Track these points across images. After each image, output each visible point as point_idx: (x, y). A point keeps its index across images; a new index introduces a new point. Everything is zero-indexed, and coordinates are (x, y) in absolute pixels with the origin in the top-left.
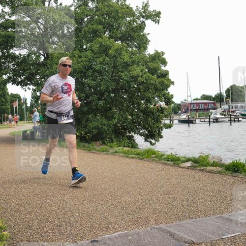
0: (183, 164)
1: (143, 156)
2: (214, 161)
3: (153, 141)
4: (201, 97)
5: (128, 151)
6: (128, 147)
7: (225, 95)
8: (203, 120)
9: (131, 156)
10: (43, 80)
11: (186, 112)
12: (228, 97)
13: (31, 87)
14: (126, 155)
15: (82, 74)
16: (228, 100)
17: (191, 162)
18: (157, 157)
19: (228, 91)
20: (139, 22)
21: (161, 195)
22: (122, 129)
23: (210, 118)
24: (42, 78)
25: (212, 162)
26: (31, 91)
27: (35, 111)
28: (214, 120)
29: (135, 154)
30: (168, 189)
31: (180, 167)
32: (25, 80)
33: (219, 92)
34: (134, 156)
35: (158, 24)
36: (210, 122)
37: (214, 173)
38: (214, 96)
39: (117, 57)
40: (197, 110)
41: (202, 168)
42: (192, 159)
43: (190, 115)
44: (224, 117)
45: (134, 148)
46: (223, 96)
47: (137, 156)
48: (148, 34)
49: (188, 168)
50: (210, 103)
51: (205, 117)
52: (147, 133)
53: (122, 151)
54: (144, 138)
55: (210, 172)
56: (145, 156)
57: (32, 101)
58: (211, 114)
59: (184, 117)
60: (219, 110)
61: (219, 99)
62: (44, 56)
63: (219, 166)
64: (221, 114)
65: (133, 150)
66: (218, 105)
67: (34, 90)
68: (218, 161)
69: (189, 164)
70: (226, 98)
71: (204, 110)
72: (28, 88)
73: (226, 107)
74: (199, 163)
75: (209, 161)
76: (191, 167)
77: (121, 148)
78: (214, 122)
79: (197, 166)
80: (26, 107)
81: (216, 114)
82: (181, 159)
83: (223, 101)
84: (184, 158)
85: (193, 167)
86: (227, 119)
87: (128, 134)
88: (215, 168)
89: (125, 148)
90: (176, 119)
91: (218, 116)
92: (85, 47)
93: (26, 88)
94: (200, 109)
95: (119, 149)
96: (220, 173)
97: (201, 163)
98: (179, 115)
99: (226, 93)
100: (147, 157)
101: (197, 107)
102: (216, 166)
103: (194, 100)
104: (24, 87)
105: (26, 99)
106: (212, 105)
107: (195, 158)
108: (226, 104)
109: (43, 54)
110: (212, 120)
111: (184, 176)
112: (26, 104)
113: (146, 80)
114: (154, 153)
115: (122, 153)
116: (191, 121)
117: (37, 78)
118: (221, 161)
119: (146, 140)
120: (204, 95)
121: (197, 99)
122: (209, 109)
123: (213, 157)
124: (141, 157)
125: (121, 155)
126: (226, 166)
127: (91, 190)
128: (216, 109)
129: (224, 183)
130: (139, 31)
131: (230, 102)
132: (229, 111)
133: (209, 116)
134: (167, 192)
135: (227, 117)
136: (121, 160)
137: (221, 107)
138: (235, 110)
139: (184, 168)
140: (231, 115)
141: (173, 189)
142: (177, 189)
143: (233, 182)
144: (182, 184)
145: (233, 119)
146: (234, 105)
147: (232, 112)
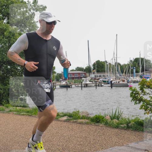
0: (61, 118)
1: (31, 113)
2: (83, 116)
4: (76, 69)
5: (20, 110)
7: (92, 67)
8: (77, 85)
9: (22, 113)
11: (65, 79)
14: (19, 113)
17: (67, 116)
19: (94, 65)
23: (82, 84)
25: (81, 116)
28: (85, 85)
29: (25, 112)
30: (49, 137)
31: (59, 121)
33: (88, 65)
34: (25, 113)
36: (82, 87)
37: (83, 124)
38: (85, 68)
39: (11, 38)
40: (73, 78)
41: (75, 121)
42: (68, 114)
43: (68, 82)
44: (91, 83)
45: (25, 107)
46: (91, 68)
47: (27, 113)
49: (65, 121)
50: (81, 73)
51: (78, 83)
55: (80, 123)
56: (33, 113)
58: (83, 81)
59: (64, 83)
60: (89, 78)
61: (88, 70)
63: (86, 119)
64: (90, 81)
65: (24, 109)
66: (88, 74)
68: (86, 115)
69: (65, 118)
70: (93, 70)
71: (78, 78)
73: (93, 76)
74: (73, 117)
75: (80, 115)
76: (67, 120)
77: (15, 107)
78: (85, 87)
79: (71, 120)
81: (86, 81)
82: (60, 115)
83: (91, 72)
84: (62, 113)
85: (69, 120)
86: (94, 85)
88: (83, 120)
89: (18, 108)
90: (58, 85)
91: (88, 82)
94: (75, 78)
95: (13, 109)
96: (87, 123)
97: (74, 117)
98: (60, 82)
99: (93, 66)
100: (35, 114)
101: (73, 76)
102: (84, 119)
103: (71, 71)
106: (84, 74)
107: (70, 113)
108: (93, 74)
110: (83, 85)
111: (61, 127)
115: (15, 111)
116: (68, 86)
118: (88, 115)
120: (78, 68)
121: (73, 70)
122: (82, 78)
123: (83, 112)
124: (30, 114)
125: (15, 113)
126: (91, 118)
128: (86, 77)
129: (89, 131)
131: (96, 73)
132: (95, 79)
133: (82, 82)
134: (48, 140)
135: (93, 83)
136: (14, 117)
137: (89, 76)
138: (99, 78)
139: (62, 121)
140: (96, 82)
141: (53, 137)
142: (56, 137)
143: (96, 130)
144: (59, 134)
145: (97, 85)
146: (98, 75)
147: (97, 79)
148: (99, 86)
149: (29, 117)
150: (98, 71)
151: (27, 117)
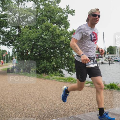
0: (86, 84)
3: (72, 73)
5: (59, 78)
6: (60, 76)
7: (106, 51)
9: (61, 81)
10: (18, 43)
12: (108, 51)
13: (12, 47)
14: (58, 80)
15: (37, 41)
16: (108, 53)
17: (90, 84)
18: (73, 81)
19: (108, 49)
20: (64, 15)
21: (75, 100)
22: (56, 67)
23: (99, 62)
24: (17, 42)
26: (12, 48)
27: (14, 58)
28: (101, 63)
29: (63, 80)
30: (79, 97)
31: (85, 86)
32: (9, 43)
34: (62, 81)
35: (74, 16)
36: (99, 64)
39: (54, 32)
42: (91, 82)
44: (106, 61)
45: (62, 76)
47: (64, 81)
48: (69, 20)
49: (89, 87)
50: (99, 55)
52: (69, 69)
53: (57, 78)
54: (67, 71)
57: (12, 53)
60: (104, 58)
62: (18, 31)
64: (105, 60)
65: (62, 78)
67: (13, 48)
70: (107, 52)
72: (11, 47)
73: (107, 56)
77: (56, 77)
78: (101, 64)
79: (93, 86)
80: (10, 56)
81: (102, 60)
84: (87, 81)
85: (91, 86)
86: (108, 63)
87: (59, 70)
89: (58, 77)
91: (103, 61)
92: (38, 27)
93: (10, 47)
95: (55, 77)
96: (104, 89)
100: (69, 81)
104: (9, 47)
105: (9, 53)
108: (107, 55)
109: (18, 30)
111: (87, 90)
112: (10, 55)
113: (68, 43)
114: (72, 79)
115: (57, 79)
117: (15, 42)
118: (105, 83)
119: (68, 73)
122: (99, 58)
124: (66, 81)
125: (56, 80)
126: (107, 86)
127: (41, 98)
128: (102, 57)
129: (106, 94)
130: (65, 20)
131: (109, 54)
132: (109, 59)
133: (99, 61)
134: (78, 99)
135: (108, 61)
136: (56, 82)
137: (104, 57)
138: (111, 58)
139: (87, 86)
140: (109, 61)
141: (81, 97)
142: (83, 97)
143: (111, 94)
144: (86, 95)
145: (110, 63)
146: (111, 56)
147: (110, 59)
148: (111, 63)
149: (65, 83)
150: (111, 53)
151: (64, 83)
